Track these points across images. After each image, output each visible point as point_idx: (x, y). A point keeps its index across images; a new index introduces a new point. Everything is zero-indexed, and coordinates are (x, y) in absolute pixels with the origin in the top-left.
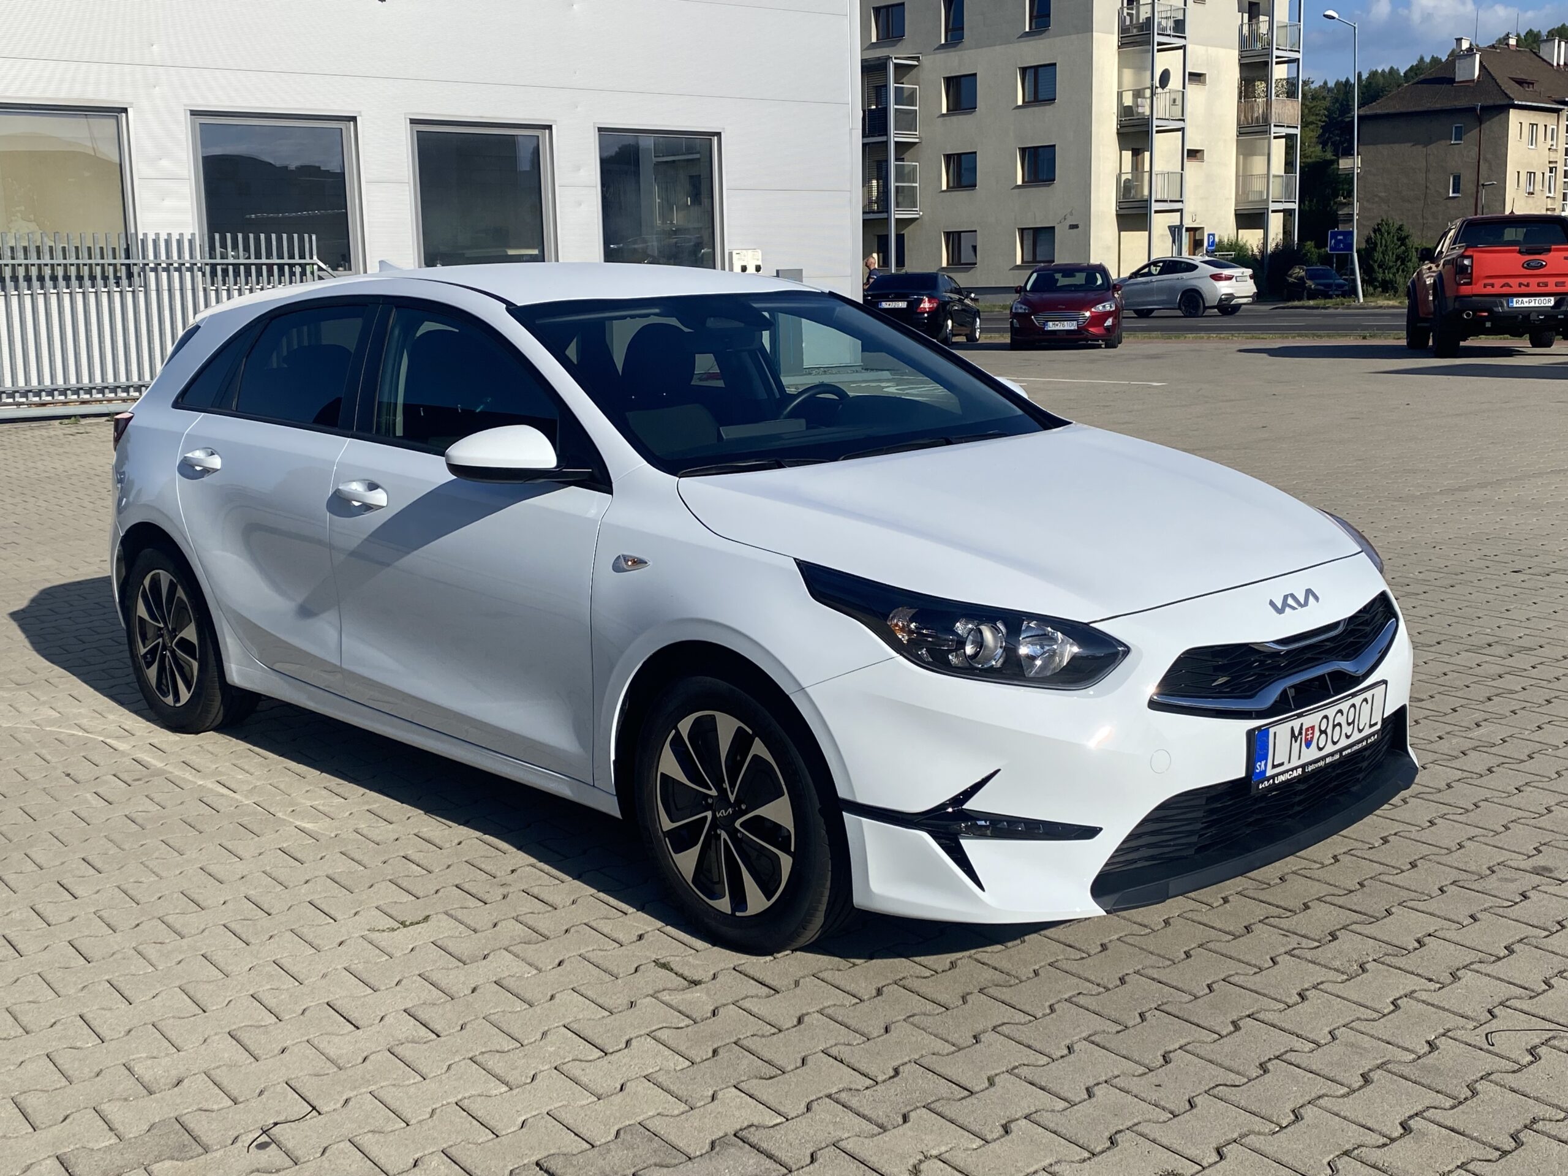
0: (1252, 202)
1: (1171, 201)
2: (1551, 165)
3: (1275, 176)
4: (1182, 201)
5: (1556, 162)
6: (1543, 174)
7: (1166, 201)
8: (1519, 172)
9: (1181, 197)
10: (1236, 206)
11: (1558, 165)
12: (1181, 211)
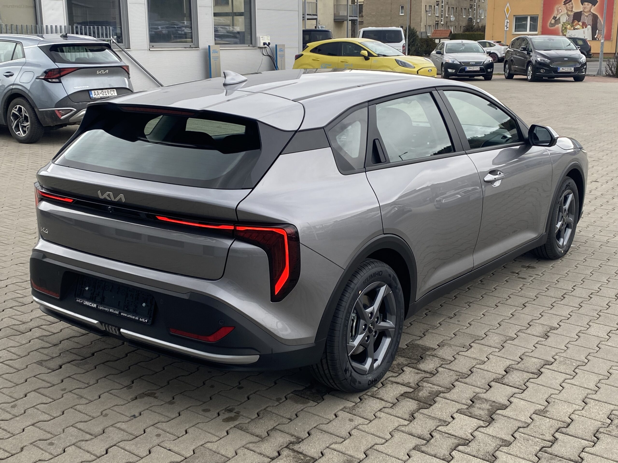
0: (341, 16)
1: (313, 15)
2: (437, 3)
3: (350, 5)
4: (317, 15)
5: (439, 2)
6: (434, 6)
7: (311, 15)
8: (426, 5)
9: (316, 13)
10: (334, 18)
11: (440, 3)
12: (316, 19)
